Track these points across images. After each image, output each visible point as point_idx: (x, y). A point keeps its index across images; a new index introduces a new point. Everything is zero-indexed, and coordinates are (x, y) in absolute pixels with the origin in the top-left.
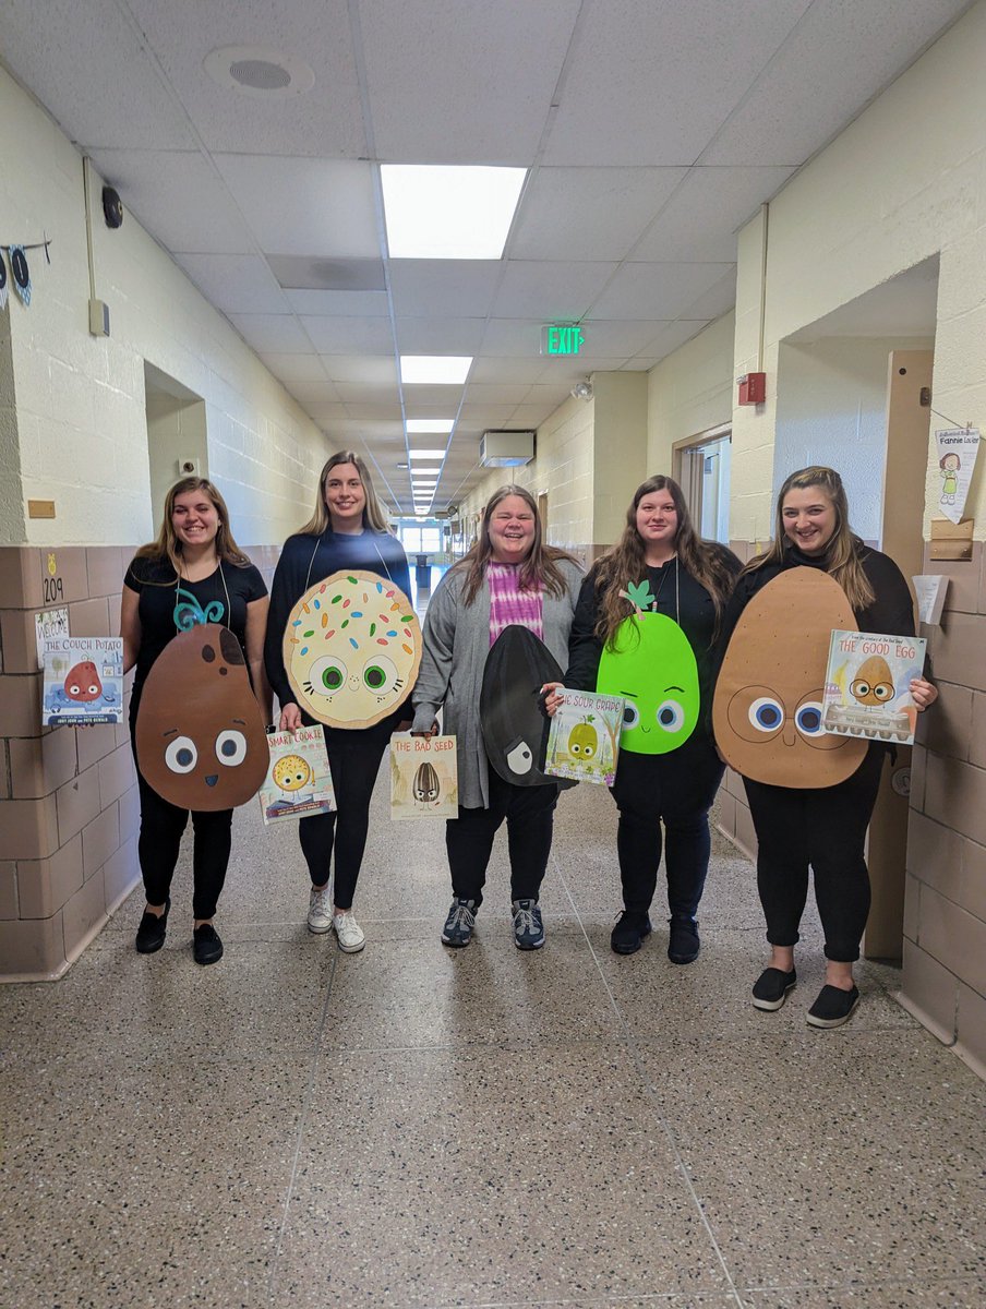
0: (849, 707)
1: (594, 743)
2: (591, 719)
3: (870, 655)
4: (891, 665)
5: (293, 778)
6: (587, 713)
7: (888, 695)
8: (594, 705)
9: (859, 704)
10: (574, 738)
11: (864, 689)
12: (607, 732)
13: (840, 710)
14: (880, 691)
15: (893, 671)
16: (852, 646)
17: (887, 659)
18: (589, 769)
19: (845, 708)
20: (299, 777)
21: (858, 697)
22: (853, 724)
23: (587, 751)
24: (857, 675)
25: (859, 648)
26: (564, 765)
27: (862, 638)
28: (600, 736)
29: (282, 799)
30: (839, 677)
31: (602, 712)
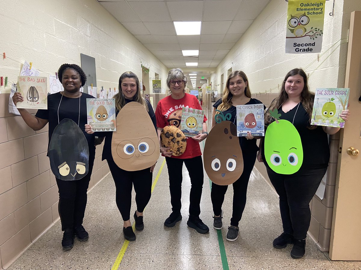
0: (96, 122)
1: (334, 110)
2: (333, 99)
3: (99, 105)
4: (106, 108)
5: (191, 124)
6: (331, 97)
7: (107, 117)
8: (334, 93)
9: (99, 121)
10: (324, 108)
11: (99, 116)
12: (341, 104)
13: (93, 124)
14: (104, 116)
15: (107, 110)
16: (93, 103)
17: (105, 106)
18: (332, 121)
19: (95, 123)
20: (193, 124)
21: (98, 119)
22: (98, 127)
23: (331, 114)
24: (97, 112)
25: (96, 104)
26: (320, 120)
27: (96, 100)
28: (337, 107)
29: (186, 129)
30: (91, 113)
31: (338, 96)
